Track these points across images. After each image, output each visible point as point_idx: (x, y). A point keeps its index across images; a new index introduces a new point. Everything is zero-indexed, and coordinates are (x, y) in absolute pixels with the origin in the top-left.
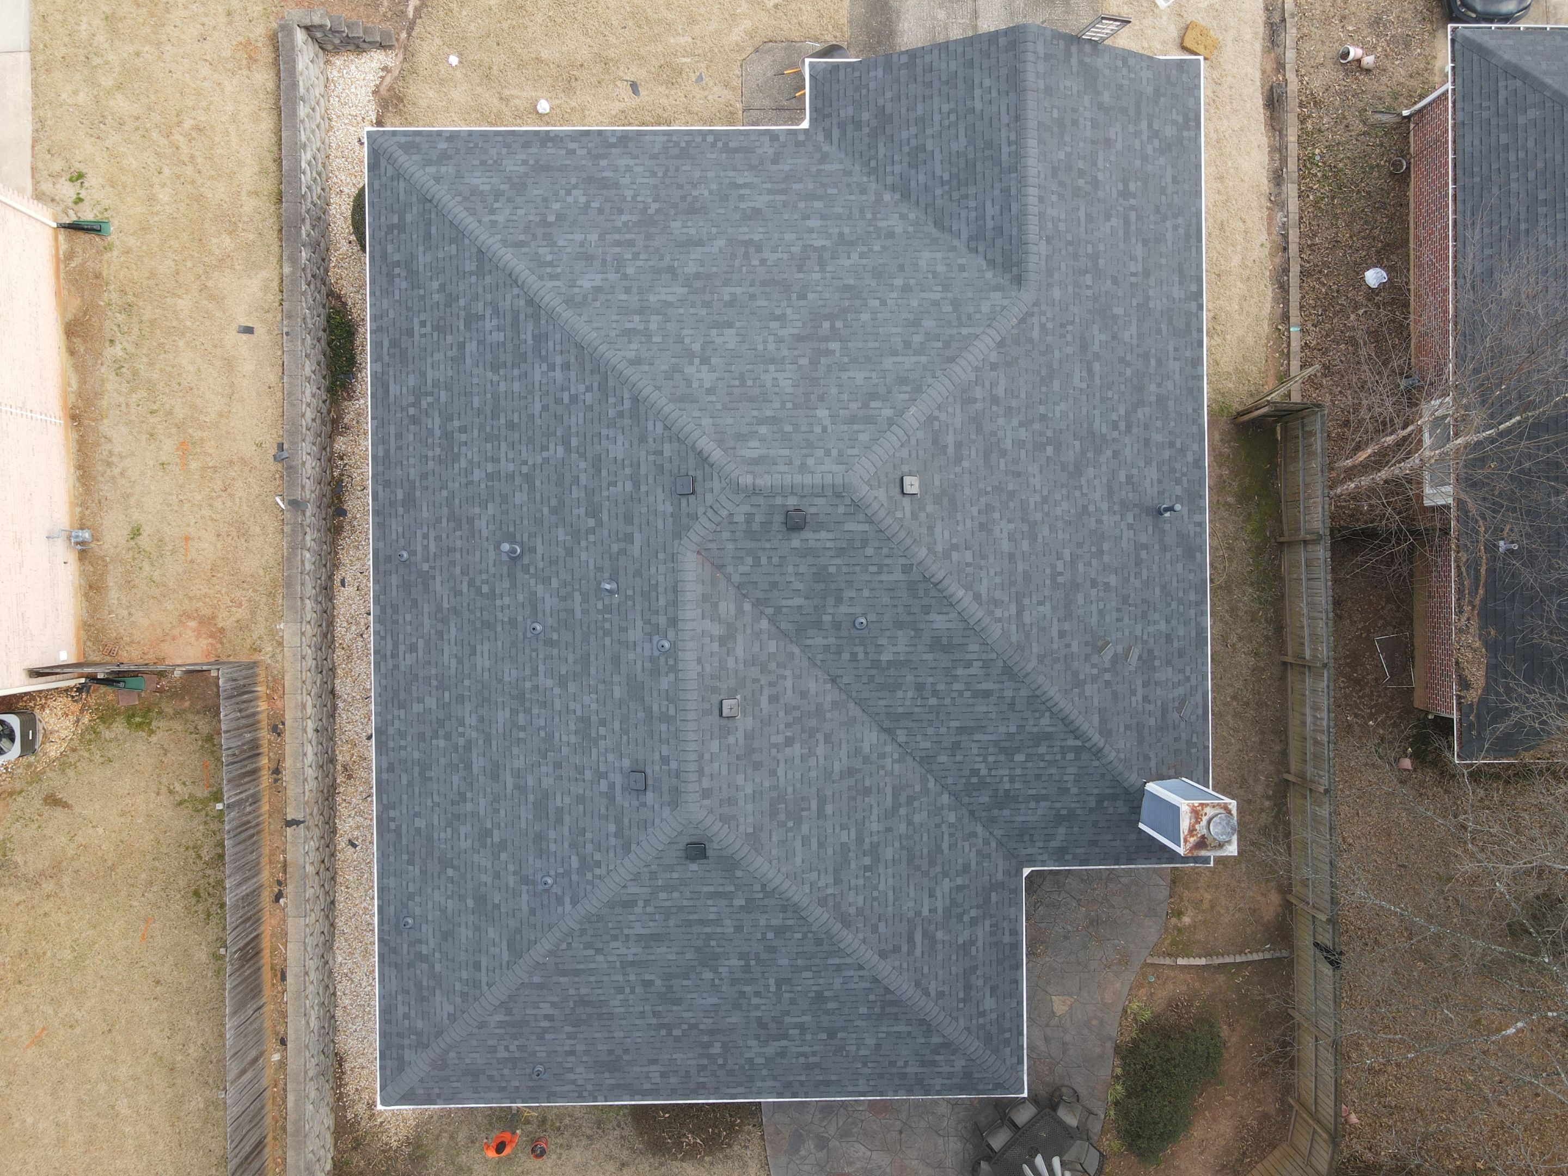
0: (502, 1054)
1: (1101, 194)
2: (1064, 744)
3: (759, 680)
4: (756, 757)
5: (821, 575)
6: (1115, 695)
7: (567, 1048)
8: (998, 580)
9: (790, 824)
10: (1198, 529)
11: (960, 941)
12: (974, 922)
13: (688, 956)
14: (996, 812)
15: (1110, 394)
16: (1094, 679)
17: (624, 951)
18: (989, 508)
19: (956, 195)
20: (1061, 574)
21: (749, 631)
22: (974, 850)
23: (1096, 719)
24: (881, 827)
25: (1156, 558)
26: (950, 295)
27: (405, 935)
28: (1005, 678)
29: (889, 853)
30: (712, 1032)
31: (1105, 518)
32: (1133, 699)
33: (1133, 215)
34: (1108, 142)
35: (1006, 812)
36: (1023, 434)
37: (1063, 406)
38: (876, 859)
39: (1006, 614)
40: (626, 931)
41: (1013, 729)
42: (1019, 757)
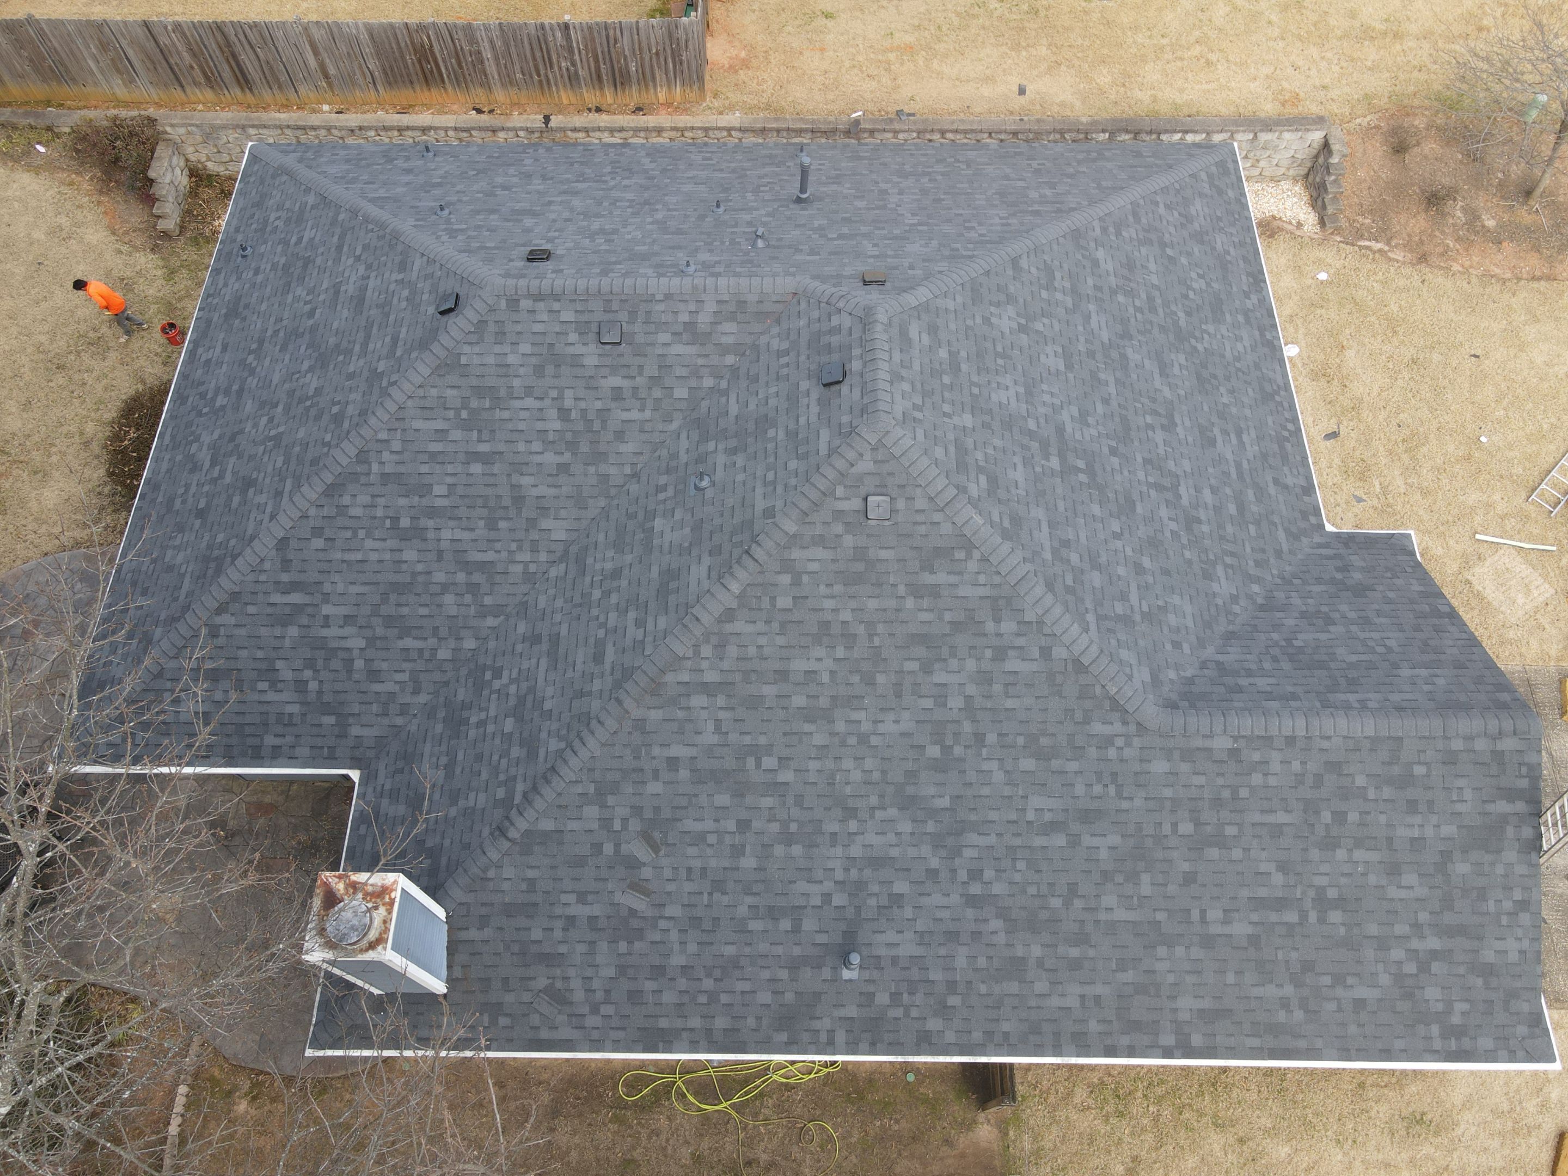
0: (273, 217)
1: (1315, 854)
2: (519, 779)
3: (640, 374)
4: (550, 370)
5: (764, 422)
6: (580, 862)
7: (262, 267)
8: (752, 651)
9: (464, 414)
10: (823, 1037)
11: (279, 664)
12: (300, 686)
13: (332, 340)
14: (441, 714)
15: (1021, 865)
16: (606, 823)
17: (353, 279)
18: (849, 639)
19: (1276, 651)
20: (758, 765)
21: (700, 361)
22: (396, 688)
23: (547, 825)
24: (444, 545)
25: (779, 950)
26: (1138, 618)
28: (618, 675)
29: (410, 555)
30: (240, 391)
31: (838, 851)
32: (572, 898)
33: (1292, 917)
34: (1394, 870)
35: (439, 728)
36: (955, 702)
37: (998, 776)
38: (404, 536)
39: (705, 665)
40: (373, 274)
41: (548, 705)
42: (509, 725)
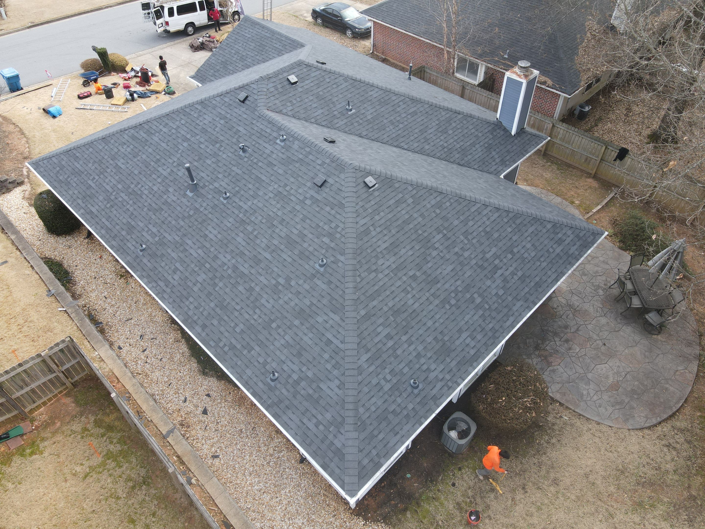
0: (387, 387)
2: (458, 118)
5: (319, 97)
7: (414, 354)
13: (417, 247)
14: (466, 159)
17: (388, 263)
19: (263, 53)
27: (279, 386)
28: (415, 104)
30: (467, 288)
35: (469, 157)
40: (379, 250)
41: (437, 122)
42: (450, 132)
